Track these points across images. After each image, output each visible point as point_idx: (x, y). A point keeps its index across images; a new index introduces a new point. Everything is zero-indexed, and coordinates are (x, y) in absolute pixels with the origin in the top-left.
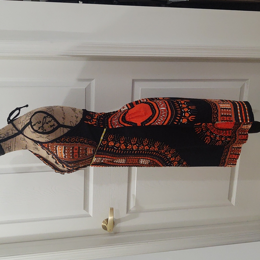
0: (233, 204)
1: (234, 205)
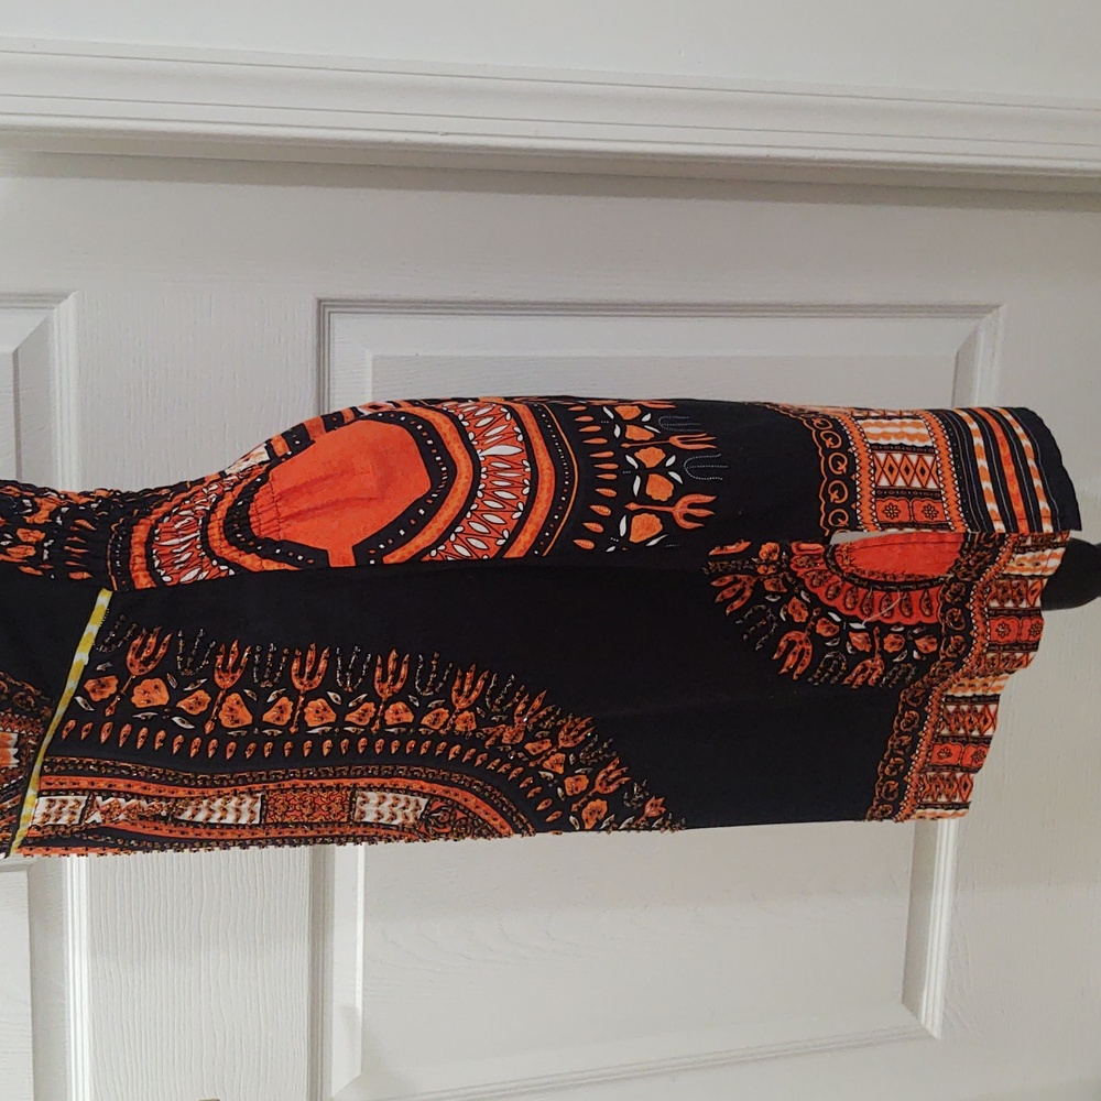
0: (928, 1027)
1: (936, 1032)
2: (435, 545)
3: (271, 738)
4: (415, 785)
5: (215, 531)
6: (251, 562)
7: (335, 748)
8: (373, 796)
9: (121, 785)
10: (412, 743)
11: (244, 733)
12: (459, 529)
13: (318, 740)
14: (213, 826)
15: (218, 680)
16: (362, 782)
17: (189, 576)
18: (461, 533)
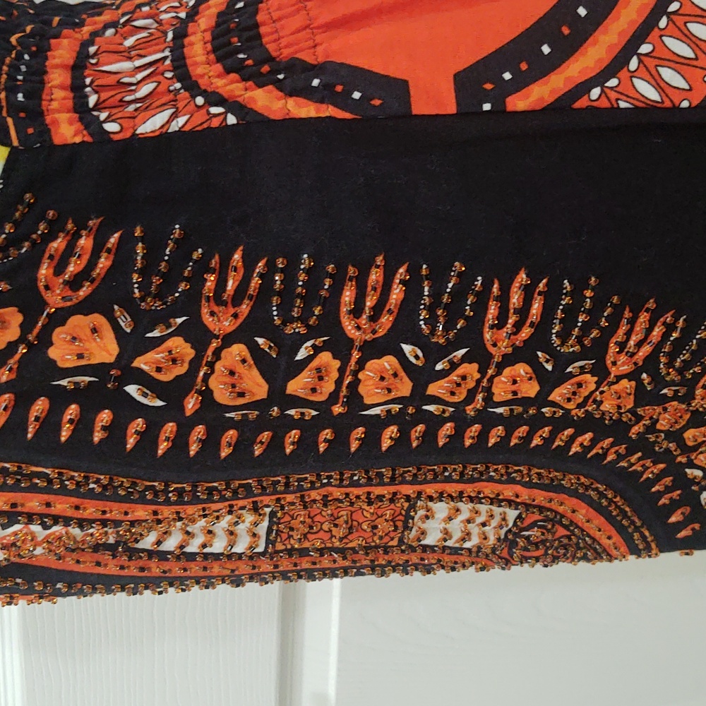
2: (600, 79)
3: (299, 423)
4: (508, 491)
5: (197, 49)
6: (267, 101)
7: (403, 439)
8: (441, 509)
9: (34, 503)
10: (523, 430)
11: (253, 414)
12: (646, 48)
13: (376, 425)
14: (191, 557)
15: (207, 320)
16: (430, 489)
17: (152, 125)
18: (646, 55)
